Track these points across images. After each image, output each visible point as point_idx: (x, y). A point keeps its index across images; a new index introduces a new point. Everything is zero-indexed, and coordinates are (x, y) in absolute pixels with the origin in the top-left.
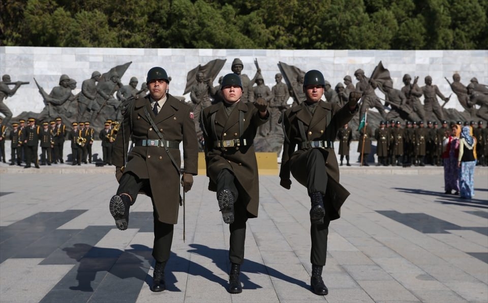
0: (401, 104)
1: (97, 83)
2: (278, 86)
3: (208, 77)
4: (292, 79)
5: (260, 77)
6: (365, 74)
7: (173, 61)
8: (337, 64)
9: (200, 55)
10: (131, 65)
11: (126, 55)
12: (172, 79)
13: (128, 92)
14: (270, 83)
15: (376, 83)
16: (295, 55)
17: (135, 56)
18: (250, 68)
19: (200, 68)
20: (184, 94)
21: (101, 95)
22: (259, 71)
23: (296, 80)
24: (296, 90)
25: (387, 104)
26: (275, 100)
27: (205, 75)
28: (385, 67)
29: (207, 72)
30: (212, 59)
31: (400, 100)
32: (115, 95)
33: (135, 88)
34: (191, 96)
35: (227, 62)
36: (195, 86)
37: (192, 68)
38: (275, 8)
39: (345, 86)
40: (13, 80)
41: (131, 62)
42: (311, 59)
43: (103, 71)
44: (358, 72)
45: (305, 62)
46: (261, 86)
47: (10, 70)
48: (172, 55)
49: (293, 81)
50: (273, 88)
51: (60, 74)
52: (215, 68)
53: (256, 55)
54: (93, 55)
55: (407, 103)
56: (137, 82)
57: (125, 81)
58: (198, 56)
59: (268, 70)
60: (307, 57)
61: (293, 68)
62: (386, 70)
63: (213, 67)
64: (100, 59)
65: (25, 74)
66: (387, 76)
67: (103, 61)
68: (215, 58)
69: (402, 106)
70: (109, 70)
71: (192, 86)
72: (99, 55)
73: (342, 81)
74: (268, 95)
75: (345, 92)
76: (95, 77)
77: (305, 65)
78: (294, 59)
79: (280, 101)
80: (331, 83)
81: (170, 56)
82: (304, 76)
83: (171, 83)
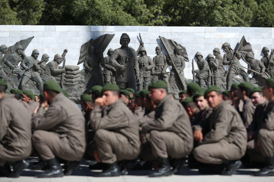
0: (261, 72)
1: (3, 55)
2: (158, 56)
5: (143, 49)
6: (231, 47)
7: (69, 35)
8: (207, 38)
9: (92, 31)
10: (33, 39)
11: (29, 31)
12: (68, 51)
13: (30, 62)
14: (151, 54)
15: (240, 54)
16: (173, 31)
17: (36, 32)
18: (134, 42)
19: (92, 42)
20: (78, 64)
21: (8, 65)
22: (142, 44)
23: (173, 51)
24: (174, 60)
25: (249, 72)
26: (155, 69)
28: (247, 41)
29: (98, 45)
30: (102, 34)
31: (259, 68)
32: (19, 65)
33: (36, 59)
34: (84, 65)
35: (115, 36)
36: (87, 57)
37: (85, 42)
39: (214, 57)
41: (33, 37)
44: (225, 45)
45: (181, 37)
46: (145, 56)
48: (68, 31)
49: (171, 52)
50: (153, 59)
52: (105, 42)
53: (139, 30)
55: (266, 71)
56: (38, 54)
57: (28, 53)
58: (90, 31)
59: (149, 43)
60: (182, 33)
61: (170, 41)
62: (248, 44)
63: (103, 40)
64: (7, 34)
66: (249, 48)
67: (10, 36)
68: (105, 33)
69: (262, 74)
70: (14, 43)
72: (6, 31)
73: (212, 53)
74: (150, 64)
75: (215, 61)
76: (3, 50)
77: (181, 39)
78: (171, 34)
79: (160, 69)
80: (203, 55)
81: (66, 32)
82: (180, 48)
83: (67, 54)
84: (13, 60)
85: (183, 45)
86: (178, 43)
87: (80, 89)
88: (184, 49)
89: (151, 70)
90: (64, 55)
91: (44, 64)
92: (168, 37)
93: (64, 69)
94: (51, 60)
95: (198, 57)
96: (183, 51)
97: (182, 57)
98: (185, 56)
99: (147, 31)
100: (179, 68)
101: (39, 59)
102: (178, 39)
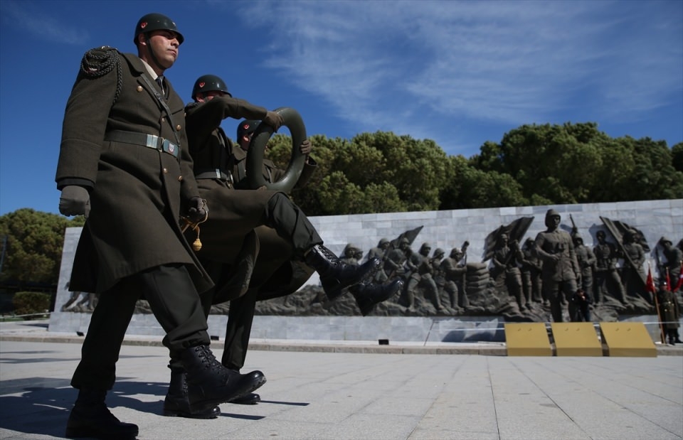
2: (601, 246)
5: (577, 236)
7: (470, 222)
8: (675, 216)
9: (502, 214)
10: (423, 230)
11: (416, 220)
12: (470, 244)
13: (419, 260)
16: (619, 209)
17: (426, 219)
19: (502, 229)
20: (484, 261)
22: (574, 229)
24: (627, 250)
26: (599, 265)
27: (509, 237)
29: (512, 233)
30: (516, 218)
33: (427, 255)
34: (493, 261)
35: (534, 220)
37: (493, 230)
41: (422, 227)
42: (641, 212)
43: (391, 238)
45: (633, 216)
46: (581, 246)
48: (469, 217)
50: (594, 249)
51: (346, 243)
52: (521, 228)
53: (569, 211)
54: (380, 221)
56: (430, 248)
57: (415, 247)
58: (500, 216)
60: (634, 210)
61: (617, 223)
63: (518, 227)
64: (389, 225)
67: (392, 227)
68: (520, 217)
70: (398, 236)
72: (388, 221)
74: (589, 257)
76: (382, 245)
77: (633, 219)
78: (618, 213)
79: (606, 264)
81: (466, 218)
82: (634, 232)
83: (468, 247)
84: (396, 258)
85: (638, 228)
86: (630, 224)
87: (489, 295)
88: (640, 233)
89: (592, 266)
90: (464, 249)
91: (438, 262)
92: (613, 218)
93: (465, 268)
94: (446, 256)
95: (663, 243)
96: (638, 236)
97: (639, 246)
98: (644, 243)
99: (580, 210)
100: (636, 261)
101: (431, 255)
102: (628, 220)
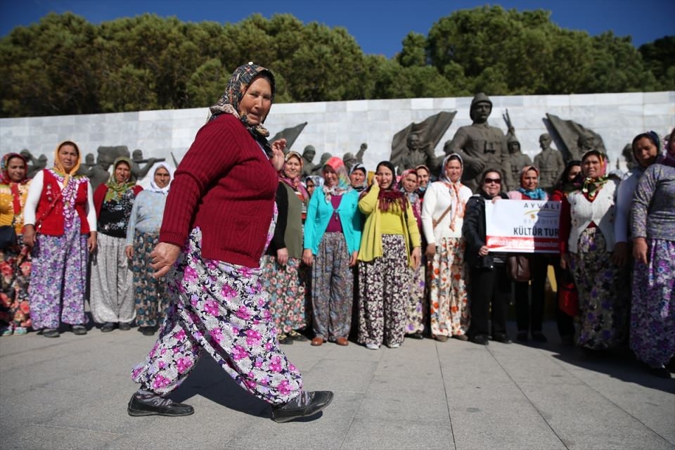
2: (545, 154)
3: (426, 141)
4: (570, 142)
5: (513, 139)
7: (369, 118)
8: (648, 116)
9: (413, 108)
10: (306, 128)
11: (298, 114)
12: (369, 147)
14: (531, 150)
17: (313, 113)
19: (414, 128)
22: (511, 130)
23: (576, 143)
27: (421, 139)
29: (425, 134)
33: (310, 162)
35: (457, 117)
36: (404, 156)
37: (400, 128)
38: (519, 59)
40: (145, 157)
41: (306, 123)
42: (602, 109)
45: (592, 115)
46: (517, 154)
47: (142, 144)
48: (369, 110)
49: (572, 144)
50: (536, 158)
52: (437, 126)
53: (505, 104)
56: (314, 153)
58: (410, 110)
59: (527, 129)
60: (593, 106)
61: (570, 124)
63: (434, 125)
65: (160, 147)
68: (438, 112)
71: (399, 157)
77: (591, 118)
78: (571, 110)
81: (365, 112)
82: (590, 136)
83: (366, 152)
85: (596, 131)
86: (586, 126)
88: (599, 138)
90: (360, 154)
92: (564, 116)
96: (596, 142)
99: (520, 105)
102: (584, 119)
